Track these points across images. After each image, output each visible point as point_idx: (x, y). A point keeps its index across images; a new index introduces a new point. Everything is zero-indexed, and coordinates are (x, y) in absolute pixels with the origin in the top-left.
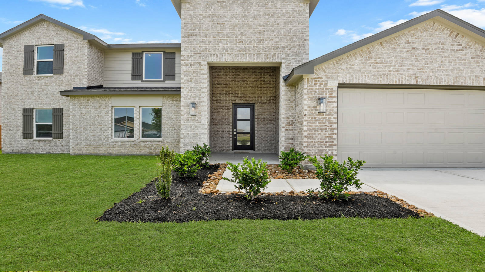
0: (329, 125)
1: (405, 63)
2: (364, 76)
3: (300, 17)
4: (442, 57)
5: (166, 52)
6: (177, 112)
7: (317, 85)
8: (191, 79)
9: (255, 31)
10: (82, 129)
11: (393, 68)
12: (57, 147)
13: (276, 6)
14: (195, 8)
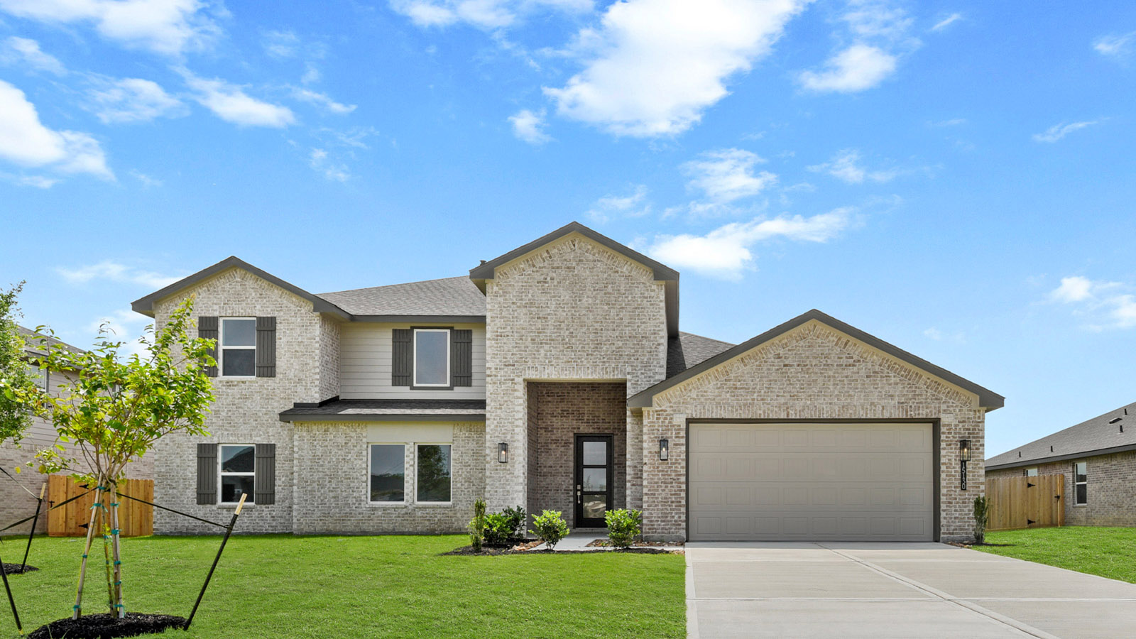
0: (675, 478)
1: (773, 388)
2: (719, 408)
3: (652, 307)
4: (825, 377)
5: (455, 329)
6: (477, 453)
7: (660, 421)
8: (500, 405)
9: (589, 329)
10: (315, 485)
11: (758, 396)
12: (262, 520)
13: (619, 290)
14: (506, 292)
